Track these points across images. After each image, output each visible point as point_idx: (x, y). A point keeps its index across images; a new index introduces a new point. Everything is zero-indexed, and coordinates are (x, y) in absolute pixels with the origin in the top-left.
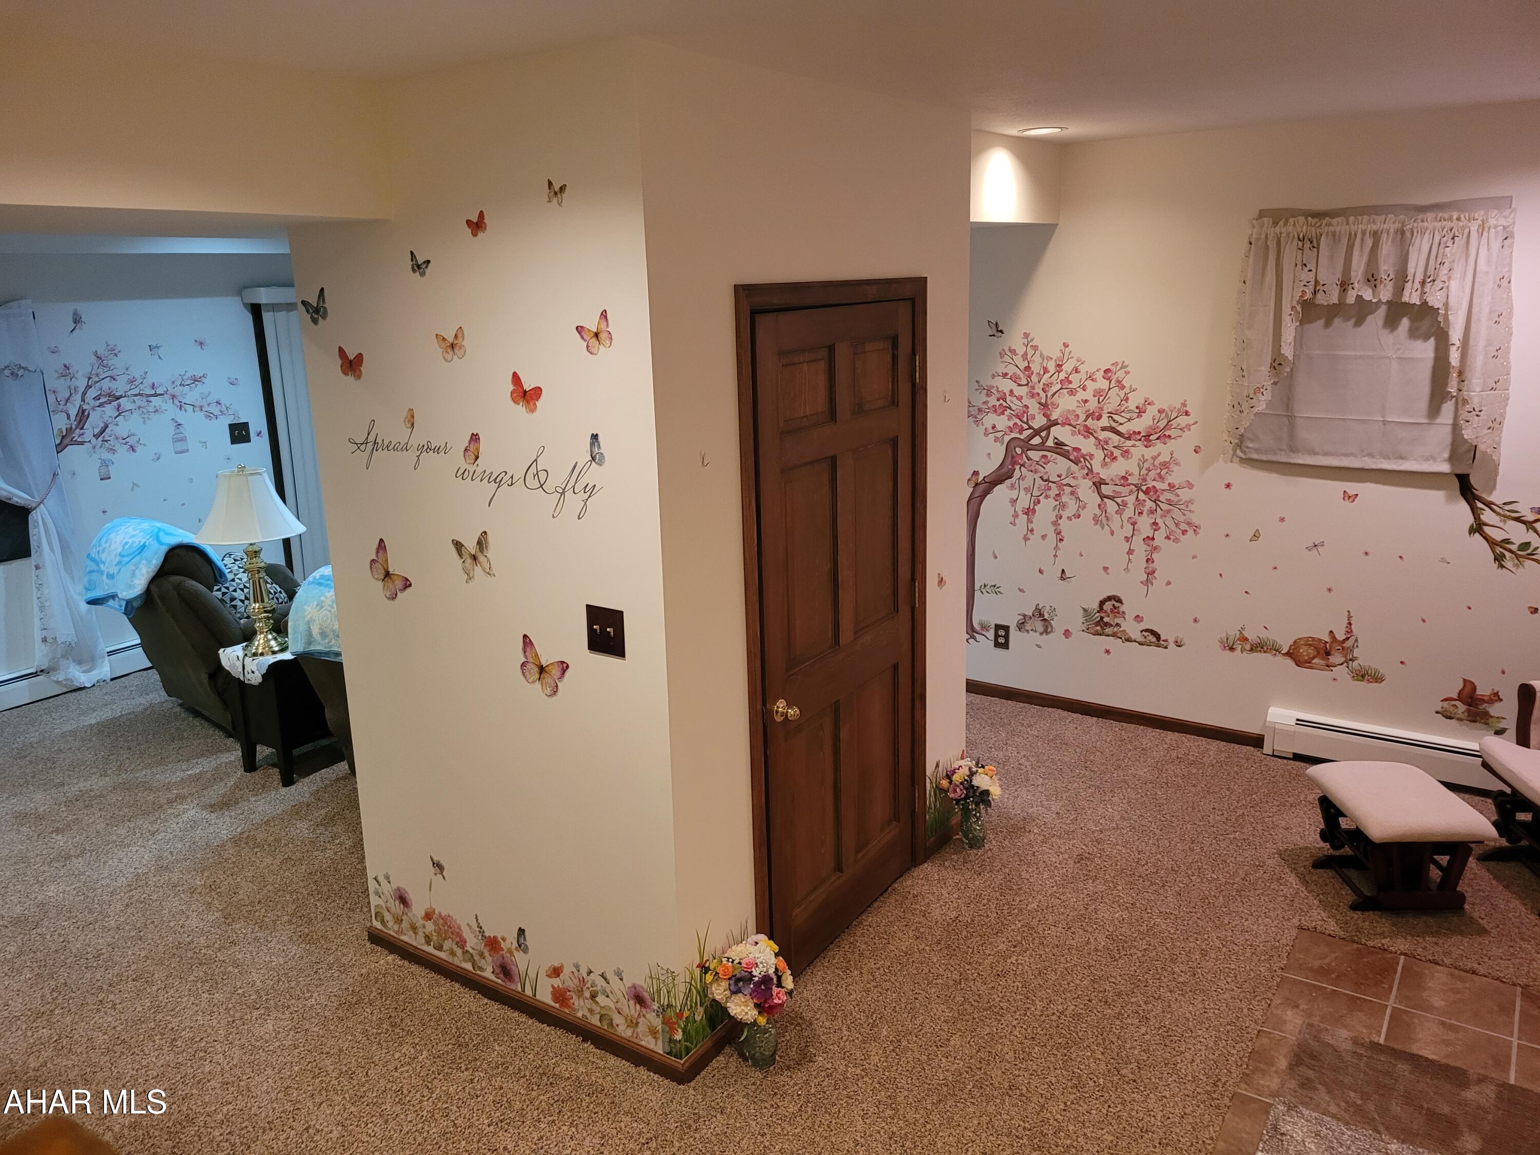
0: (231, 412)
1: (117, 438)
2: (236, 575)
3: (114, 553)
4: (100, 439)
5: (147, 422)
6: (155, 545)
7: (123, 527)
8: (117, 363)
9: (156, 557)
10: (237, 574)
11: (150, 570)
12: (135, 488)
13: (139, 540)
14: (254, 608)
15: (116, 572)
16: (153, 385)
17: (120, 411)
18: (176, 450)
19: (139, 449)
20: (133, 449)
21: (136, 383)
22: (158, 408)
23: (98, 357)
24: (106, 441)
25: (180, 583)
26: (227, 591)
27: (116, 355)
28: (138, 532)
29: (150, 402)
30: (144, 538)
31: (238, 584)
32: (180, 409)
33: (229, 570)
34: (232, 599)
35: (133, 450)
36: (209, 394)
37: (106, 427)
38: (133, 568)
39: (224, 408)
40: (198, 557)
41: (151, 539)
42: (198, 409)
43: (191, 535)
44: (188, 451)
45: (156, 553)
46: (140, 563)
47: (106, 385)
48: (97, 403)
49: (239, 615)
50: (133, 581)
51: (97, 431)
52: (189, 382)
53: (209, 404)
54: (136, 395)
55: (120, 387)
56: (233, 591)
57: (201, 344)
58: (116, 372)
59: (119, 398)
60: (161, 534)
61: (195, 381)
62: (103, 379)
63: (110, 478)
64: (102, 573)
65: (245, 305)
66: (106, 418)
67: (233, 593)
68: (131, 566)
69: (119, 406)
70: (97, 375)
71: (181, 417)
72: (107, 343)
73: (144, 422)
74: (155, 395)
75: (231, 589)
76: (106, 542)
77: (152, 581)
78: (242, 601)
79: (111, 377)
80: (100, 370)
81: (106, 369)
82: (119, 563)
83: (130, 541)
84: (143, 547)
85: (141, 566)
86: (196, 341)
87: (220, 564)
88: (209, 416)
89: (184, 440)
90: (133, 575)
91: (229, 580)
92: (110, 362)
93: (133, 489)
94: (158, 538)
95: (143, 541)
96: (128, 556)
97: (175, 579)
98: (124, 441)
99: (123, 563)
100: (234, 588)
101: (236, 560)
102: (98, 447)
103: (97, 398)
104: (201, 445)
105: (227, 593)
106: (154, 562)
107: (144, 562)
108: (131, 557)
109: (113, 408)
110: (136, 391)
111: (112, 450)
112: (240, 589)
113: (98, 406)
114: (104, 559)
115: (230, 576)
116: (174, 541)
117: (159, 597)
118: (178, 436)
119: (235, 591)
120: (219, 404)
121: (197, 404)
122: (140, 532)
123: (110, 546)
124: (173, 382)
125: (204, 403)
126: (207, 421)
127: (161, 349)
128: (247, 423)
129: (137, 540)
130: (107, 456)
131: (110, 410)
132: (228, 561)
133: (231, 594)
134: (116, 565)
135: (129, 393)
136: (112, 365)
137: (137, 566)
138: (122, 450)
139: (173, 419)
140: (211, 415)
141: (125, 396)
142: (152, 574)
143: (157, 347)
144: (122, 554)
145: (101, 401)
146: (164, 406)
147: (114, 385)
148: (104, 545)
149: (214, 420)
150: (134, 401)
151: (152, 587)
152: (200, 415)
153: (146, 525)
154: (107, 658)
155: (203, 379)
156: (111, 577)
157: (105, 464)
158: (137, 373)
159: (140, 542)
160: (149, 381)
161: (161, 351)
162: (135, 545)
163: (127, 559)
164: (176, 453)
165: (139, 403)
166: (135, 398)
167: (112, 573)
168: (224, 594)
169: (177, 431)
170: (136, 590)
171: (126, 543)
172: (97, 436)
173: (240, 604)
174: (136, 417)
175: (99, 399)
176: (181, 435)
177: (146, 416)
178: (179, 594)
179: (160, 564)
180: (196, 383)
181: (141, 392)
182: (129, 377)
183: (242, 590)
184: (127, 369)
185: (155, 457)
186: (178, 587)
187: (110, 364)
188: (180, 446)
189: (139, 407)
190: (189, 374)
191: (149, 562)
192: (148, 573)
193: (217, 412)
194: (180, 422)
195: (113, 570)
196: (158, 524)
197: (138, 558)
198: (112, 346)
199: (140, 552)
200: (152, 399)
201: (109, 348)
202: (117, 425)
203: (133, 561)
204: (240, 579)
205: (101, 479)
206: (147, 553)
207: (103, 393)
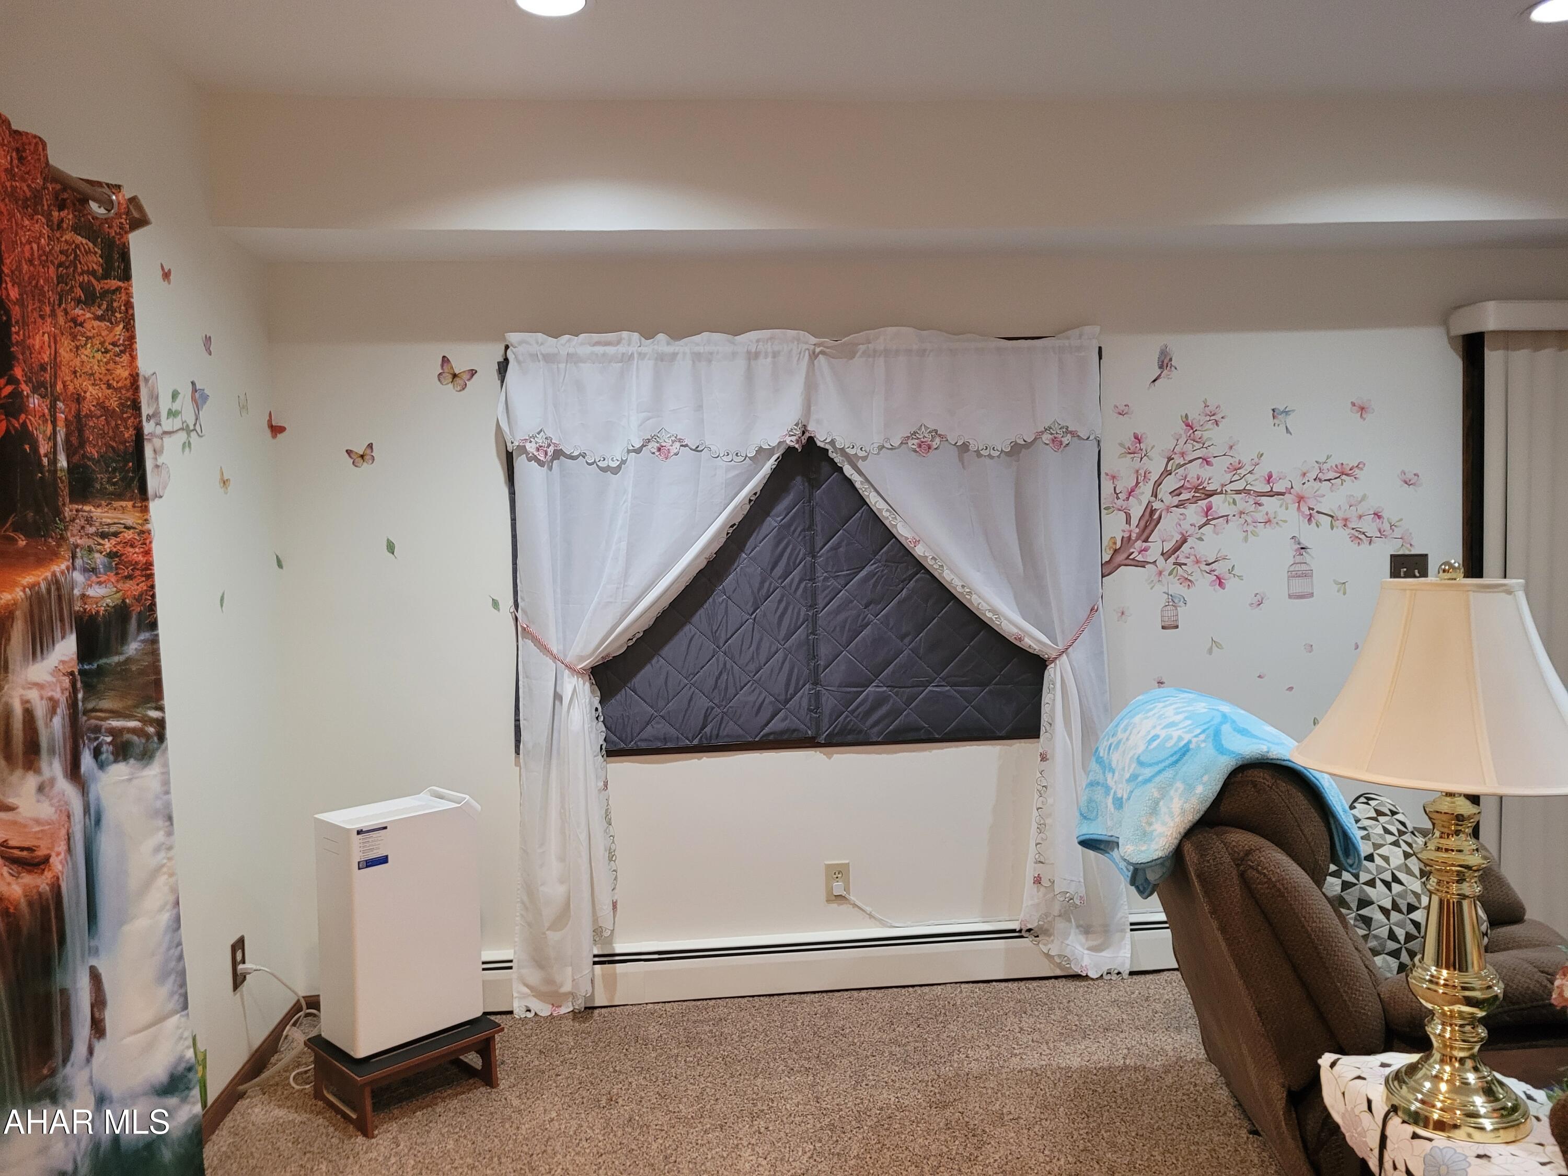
0: (1398, 533)
1: (1198, 562)
2: (1377, 846)
3: (1131, 754)
4: (1172, 560)
5: (1251, 538)
6: (1209, 749)
7: (1161, 705)
8: (1216, 437)
9: (1205, 778)
10: (1381, 846)
11: (1187, 806)
12: (1215, 649)
13: (1180, 734)
14: (1433, 981)
15: (1125, 797)
16: (1270, 476)
17: (1209, 517)
18: (1291, 592)
19: (1230, 583)
20: (1220, 582)
21: (1242, 472)
22: (1271, 516)
23: (1188, 425)
24: (1180, 565)
25: (1248, 853)
26: (1355, 881)
27: (1217, 423)
28: (1181, 717)
29: (1260, 505)
30: (1190, 731)
31: (1380, 870)
32: (1310, 520)
33: (1364, 833)
34: (1364, 903)
35: (1221, 584)
36: (1364, 498)
37: (1184, 541)
38: (1156, 794)
39: (1386, 526)
40: (1300, 800)
41: (1202, 737)
42: (1339, 523)
43: (1291, 743)
44: (1311, 595)
45: (1206, 771)
46: (1171, 785)
47: (1194, 471)
48: (1176, 500)
49: (1373, 943)
50: (1150, 824)
51: (1168, 546)
52: (1331, 475)
53: (1360, 517)
54: (1238, 492)
55: (1215, 476)
56: (1366, 883)
57: (1362, 409)
58: (1213, 451)
59: (1211, 496)
60: (1226, 728)
61: (1343, 473)
62: (1191, 461)
63: (1177, 627)
64: (1108, 789)
65: (1452, 339)
66: (1186, 526)
67: (1366, 888)
68: (1152, 790)
69: (1209, 508)
70: (1183, 454)
71: (1309, 534)
72: (1205, 402)
73: (1246, 539)
74: (1271, 494)
75: (1364, 877)
76: (1125, 730)
77: (1192, 832)
78: (1385, 912)
79: (1204, 459)
80: (1189, 446)
81: (1198, 446)
82: (1134, 777)
83: (1163, 734)
84: (1184, 752)
85: (1172, 792)
86: (1353, 404)
87: (1346, 818)
88: (1359, 537)
89: (1307, 575)
90: (1154, 810)
91: (1363, 855)
92: (1206, 435)
93: (1210, 651)
94: (1217, 734)
95: (1187, 737)
96: (1151, 765)
97: (1241, 839)
98: (1208, 568)
99: (1140, 778)
100: (1369, 877)
101: (1380, 813)
102: (1166, 573)
103: (1176, 492)
104: (1336, 587)
105: (1355, 885)
106: (1200, 789)
107: (1179, 785)
108: (1157, 768)
109: (1200, 510)
110: (1240, 485)
111: (1188, 581)
112: (1383, 881)
113: (1177, 506)
114: (1114, 764)
115: (1365, 848)
116: (1250, 748)
117: (1198, 876)
118: (1298, 567)
119: (1371, 883)
120: (1379, 517)
121: (1340, 515)
122: (1186, 718)
123: (1128, 739)
124: (1304, 474)
125: (1352, 513)
126: (1354, 546)
127: (1292, 415)
128: (1426, 555)
129: (1176, 735)
130: (1177, 589)
131: (1193, 514)
132: (1362, 810)
133: (1362, 890)
134: (1128, 781)
135: (1228, 488)
136: (1209, 439)
137: (1164, 792)
138: (1203, 582)
139: (1293, 538)
140: (1362, 537)
141: (1221, 493)
142: (1192, 817)
143: (1286, 412)
144: (1142, 758)
145: (1182, 497)
146: (1282, 514)
147: (1206, 472)
148: (1120, 735)
149: (1365, 546)
150: (1234, 502)
151: (1188, 847)
152: (1343, 534)
153: (1202, 706)
154: (1129, 933)
155: (1357, 471)
156: (1119, 803)
157: (1173, 601)
158: (1245, 455)
159: (1180, 738)
160: (1261, 471)
161: (1290, 421)
162: (1169, 745)
163: (1148, 772)
164: (1290, 597)
165: (1241, 505)
166: (1237, 497)
167: (1120, 796)
168: (1346, 885)
169: (1298, 559)
170: (1154, 846)
171: (1156, 737)
172: (1166, 555)
173: (1378, 916)
174: (1233, 529)
175: (1179, 495)
176: (1304, 567)
177: (1250, 528)
178: (1242, 875)
179: (1212, 796)
180: (1344, 477)
181: (1248, 487)
182: (1232, 460)
183: (1387, 885)
184: (1231, 447)
185: (1255, 600)
186: (1242, 860)
187: (1204, 438)
188: (1299, 586)
189: (1241, 513)
190: (1332, 463)
191: (1190, 788)
192: (1183, 812)
193: (1372, 531)
194: (1305, 543)
195: (1122, 790)
196: (1226, 708)
197: (1168, 774)
198: (1212, 408)
199: (1177, 762)
200: (1264, 500)
201: (1207, 410)
202: (1201, 539)
203: (1158, 779)
204: (1386, 859)
205: (1163, 628)
206: (1189, 767)
207: (1187, 485)
